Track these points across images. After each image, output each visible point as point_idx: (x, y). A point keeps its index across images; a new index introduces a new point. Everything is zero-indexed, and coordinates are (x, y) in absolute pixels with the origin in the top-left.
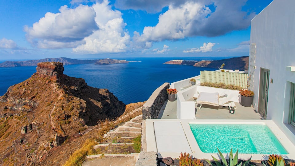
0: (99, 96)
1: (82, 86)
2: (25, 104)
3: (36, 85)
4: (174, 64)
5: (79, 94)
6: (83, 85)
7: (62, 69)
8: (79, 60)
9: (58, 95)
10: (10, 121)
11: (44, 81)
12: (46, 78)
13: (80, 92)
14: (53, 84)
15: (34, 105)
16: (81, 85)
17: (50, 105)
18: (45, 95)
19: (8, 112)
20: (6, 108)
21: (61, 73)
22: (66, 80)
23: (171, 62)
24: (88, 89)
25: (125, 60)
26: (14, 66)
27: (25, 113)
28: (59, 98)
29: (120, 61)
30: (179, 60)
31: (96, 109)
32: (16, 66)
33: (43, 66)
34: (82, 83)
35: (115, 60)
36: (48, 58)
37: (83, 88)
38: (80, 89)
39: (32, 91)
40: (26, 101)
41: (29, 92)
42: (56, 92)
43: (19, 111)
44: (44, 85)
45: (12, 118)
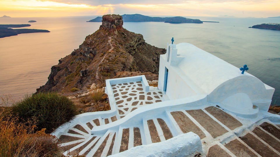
0: (155, 55)
1: (140, 43)
2: (91, 52)
3: (99, 37)
7: (121, 22)
11: (105, 33)
12: (107, 30)
13: (135, 48)
14: (110, 37)
15: (95, 54)
16: (139, 41)
17: (102, 56)
18: (102, 46)
19: (82, 57)
20: (81, 53)
21: (120, 27)
22: (123, 34)
24: (145, 46)
28: (110, 51)
31: (148, 67)
33: (105, 19)
34: (140, 39)
37: (140, 44)
38: (138, 45)
39: (96, 41)
40: (91, 50)
41: (93, 42)
42: (109, 44)
43: (88, 57)
44: (104, 37)
45: (84, 62)
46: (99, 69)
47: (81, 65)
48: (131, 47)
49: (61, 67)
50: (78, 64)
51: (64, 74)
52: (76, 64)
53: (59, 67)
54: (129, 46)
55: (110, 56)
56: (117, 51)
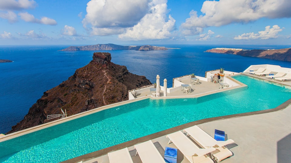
2: (87, 84)
3: (93, 71)
4: (217, 52)
5: (122, 79)
6: (125, 72)
7: (110, 58)
8: (123, 46)
9: (107, 80)
10: (78, 94)
11: (98, 67)
12: (99, 65)
14: (103, 70)
15: (92, 85)
16: (124, 72)
17: (102, 86)
18: (98, 79)
19: (76, 88)
20: (75, 85)
21: (109, 61)
22: (113, 67)
23: (213, 51)
24: (129, 75)
25: (164, 47)
26: (76, 50)
27: (87, 90)
28: (108, 82)
29: (159, 48)
30: (224, 48)
32: (77, 50)
33: (97, 56)
34: (125, 70)
35: (155, 47)
36: (99, 44)
37: (125, 74)
38: (123, 75)
39: (91, 75)
40: (87, 82)
41: (89, 75)
42: (106, 77)
43: (83, 88)
44: (98, 71)
45: (79, 93)
46: (105, 97)
47: (75, 95)
48: (120, 77)
49: (49, 100)
50: (72, 95)
51: (56, 106)
52: (71, 95)
53: (46, 100)
54: (118, 77)
55: (111, 87)
56: (113, 82)
